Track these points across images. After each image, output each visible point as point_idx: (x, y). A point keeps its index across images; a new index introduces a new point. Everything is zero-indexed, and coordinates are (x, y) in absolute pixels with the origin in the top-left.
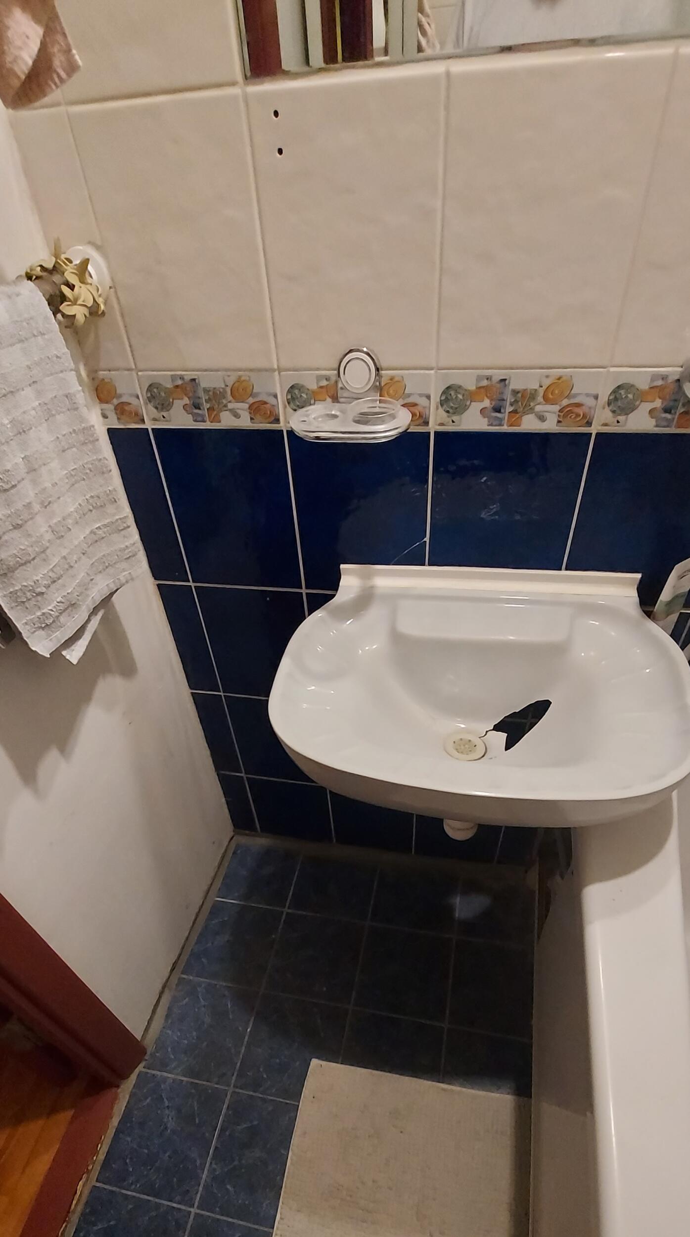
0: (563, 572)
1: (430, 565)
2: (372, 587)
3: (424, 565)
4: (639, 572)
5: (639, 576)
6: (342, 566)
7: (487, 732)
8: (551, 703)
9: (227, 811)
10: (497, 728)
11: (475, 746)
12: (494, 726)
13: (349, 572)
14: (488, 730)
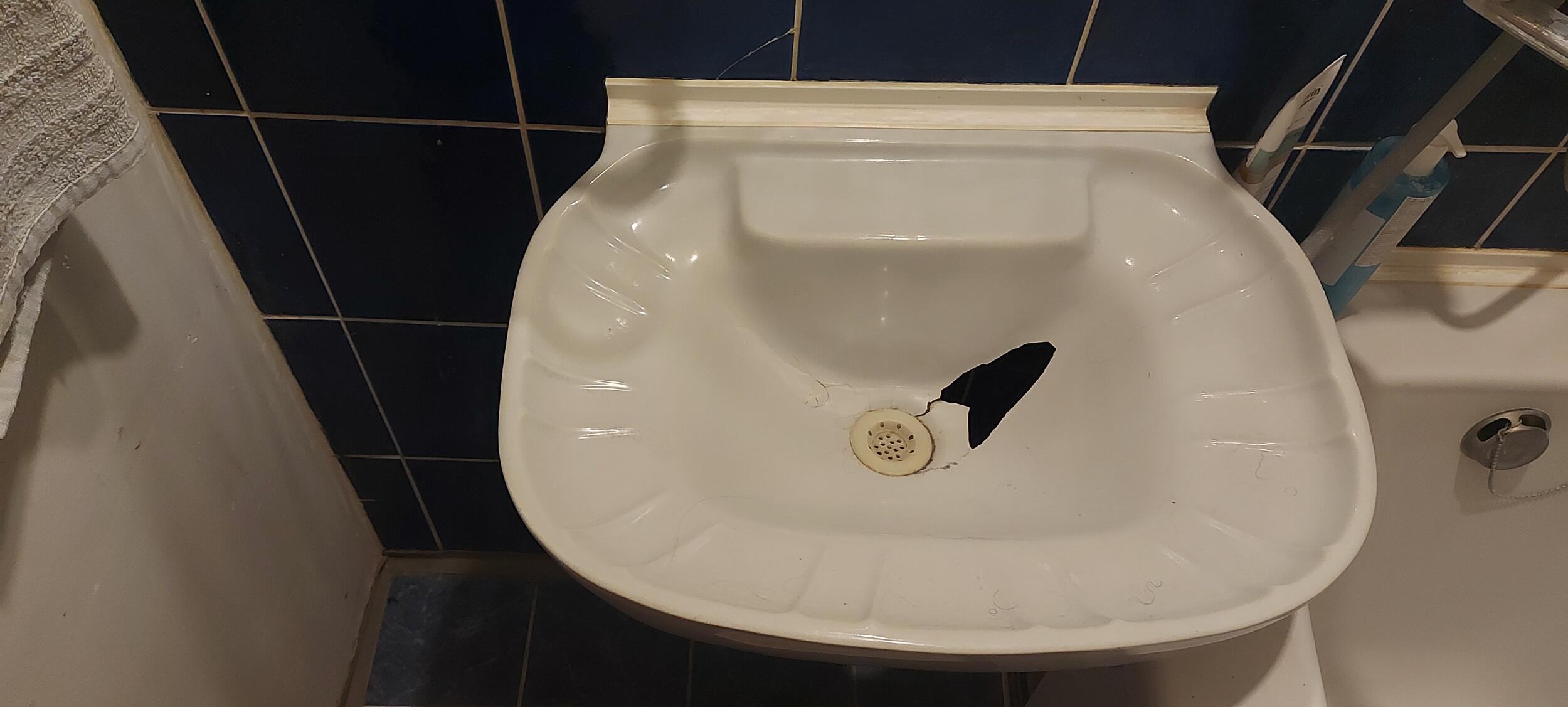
0: (1070, 88)
1: (799, 78)
2: (680, 127)
3: (787, 78)
4: (1213, 85)
5: (1212, 91)
6: (609, 82)
7: (929, 404)
8: (1055, 349)
9: (364, 520)
10: (949, 395)
11: (911, 437)
12: (943, 391)
13: (625, 93)
14: (931, 401)
